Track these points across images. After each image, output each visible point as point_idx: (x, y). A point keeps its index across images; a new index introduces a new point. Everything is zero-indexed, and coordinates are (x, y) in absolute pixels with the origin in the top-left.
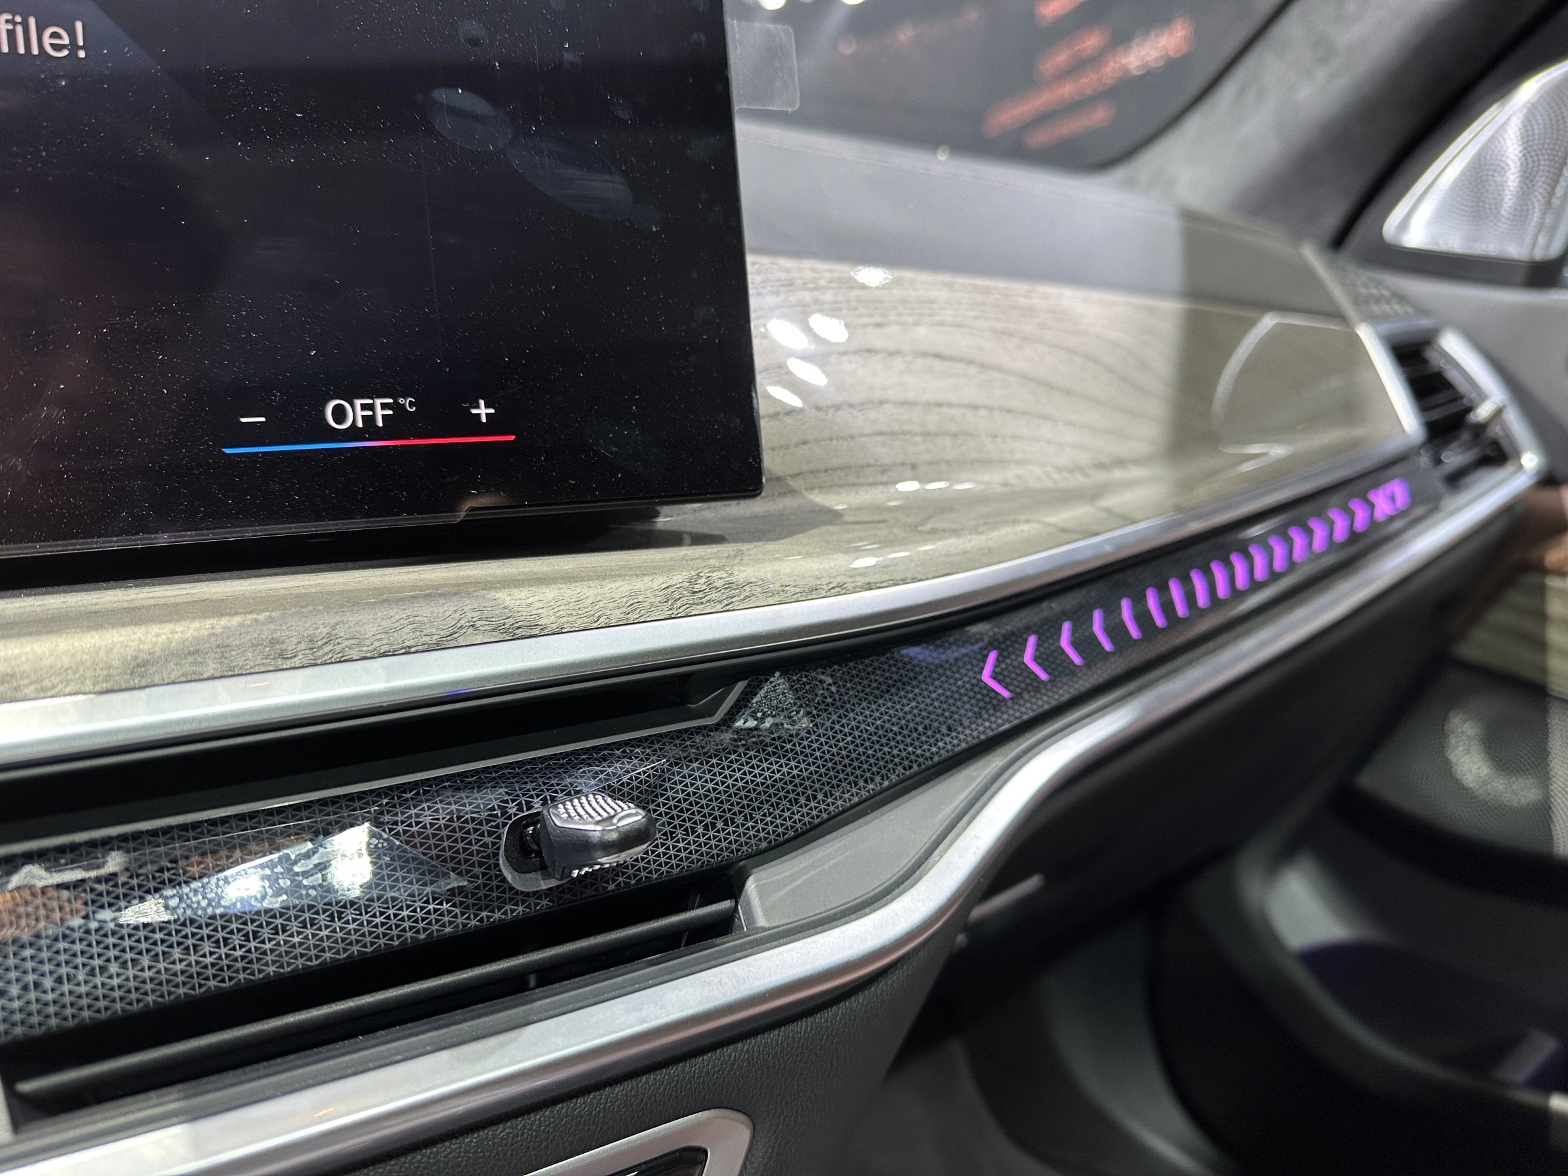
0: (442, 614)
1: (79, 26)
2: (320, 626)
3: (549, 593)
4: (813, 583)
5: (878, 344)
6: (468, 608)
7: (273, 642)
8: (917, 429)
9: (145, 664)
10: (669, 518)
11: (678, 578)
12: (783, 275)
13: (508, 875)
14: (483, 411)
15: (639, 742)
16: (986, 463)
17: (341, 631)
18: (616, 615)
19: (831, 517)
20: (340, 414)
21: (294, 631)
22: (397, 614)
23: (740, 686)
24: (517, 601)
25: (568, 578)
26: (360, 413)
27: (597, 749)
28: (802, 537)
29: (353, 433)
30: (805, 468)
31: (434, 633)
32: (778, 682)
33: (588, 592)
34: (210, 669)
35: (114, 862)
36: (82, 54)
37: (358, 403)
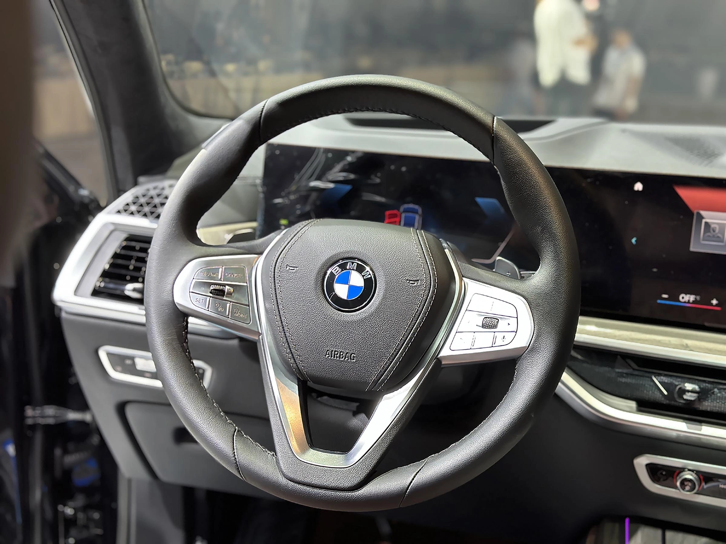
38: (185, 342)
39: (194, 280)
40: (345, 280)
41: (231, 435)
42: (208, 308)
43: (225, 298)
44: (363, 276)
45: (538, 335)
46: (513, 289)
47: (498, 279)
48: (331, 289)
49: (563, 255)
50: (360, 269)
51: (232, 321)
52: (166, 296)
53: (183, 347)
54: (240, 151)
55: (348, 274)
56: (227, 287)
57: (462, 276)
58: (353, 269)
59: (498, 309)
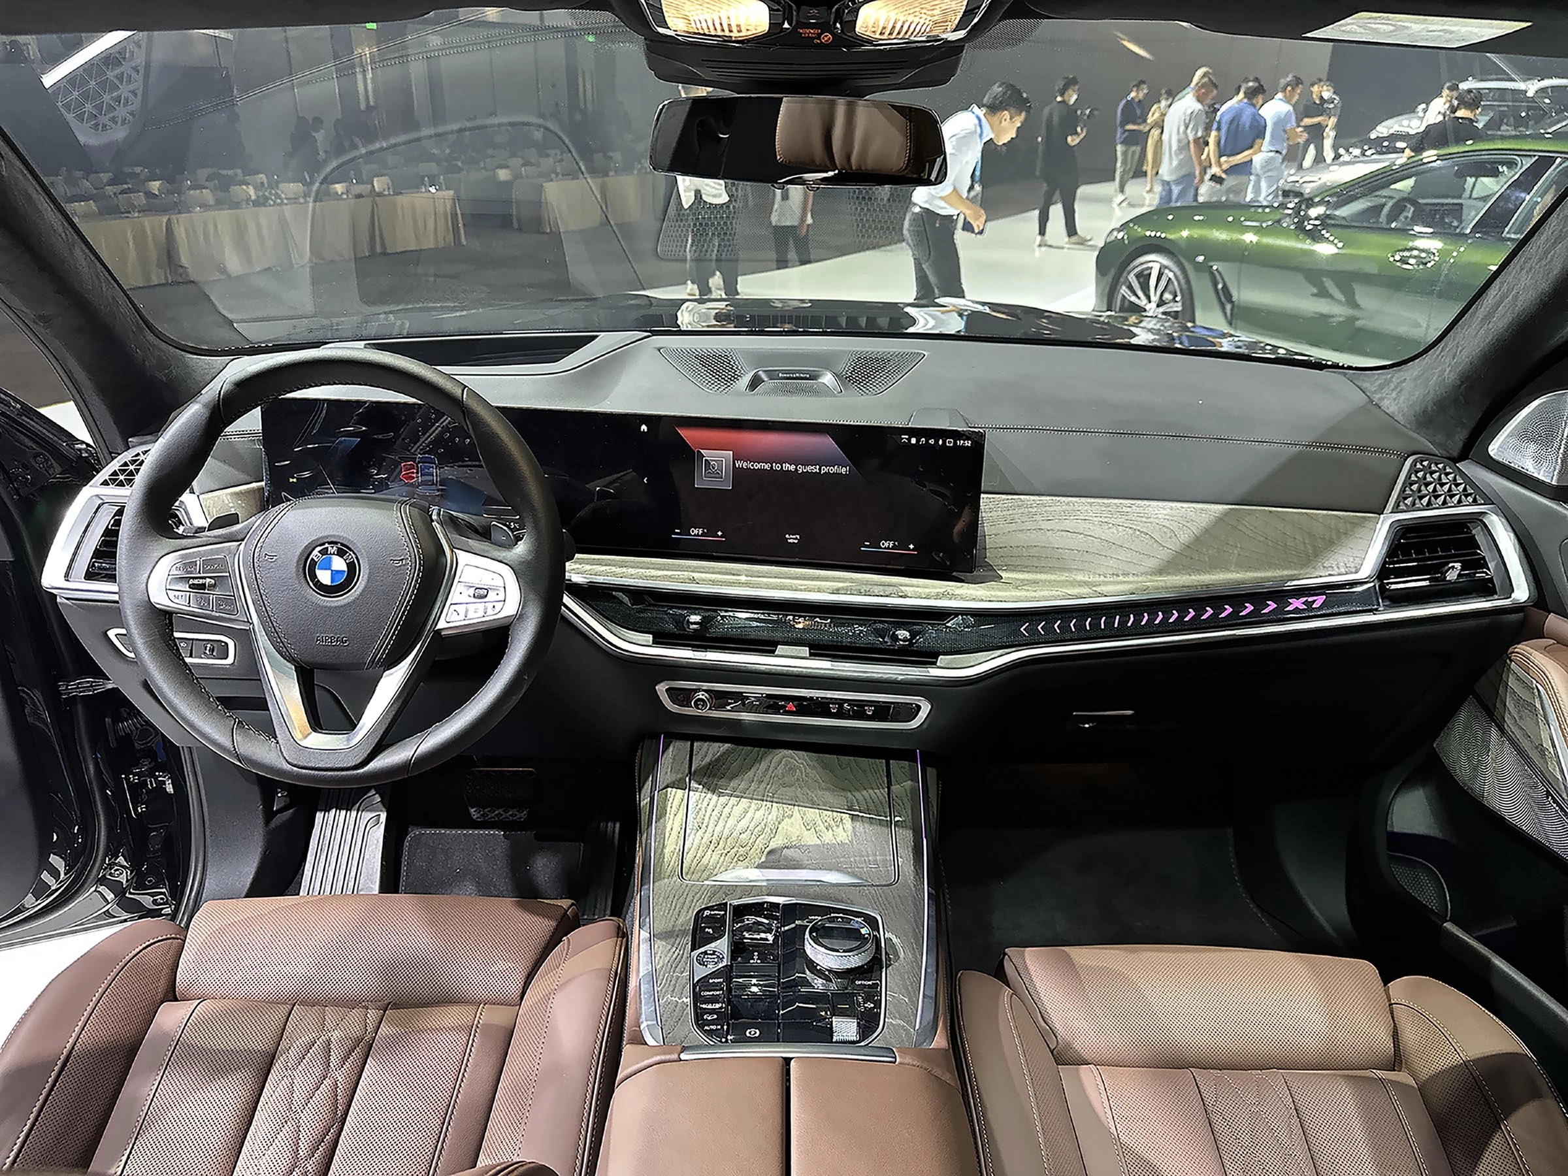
0: (889, 590)
1: (848, 467)
2: (868, 588)
3: (912, 589)
5: (1044, 527)
6: (895, 589)
7: (859, 590)
8: (1044, 555)
11: (942, 591)
12: (1020, 503)
13: (889, 642)
14: (911, 546)
15: (921, 624)
16: (1065, 569)
17: (871, 590)
18: (924, 596)
19: (1000, 578)
20: (883, 544)
21: (863, 588)
26: (887, 544)
27: (917, 624)
28: (982, 585)
29: (885, 548)
30: (1000, 564)
33: (920, 590)
34: (848, 592)
36: (847, 473)
37: (887, 542)
38: (170, 640)
39: (170, 577)
40: (327, 566)
41: (229, 729)
42: (189, 603)
43: (206, 591)
44: (345, 560)
45: (524, 603)
46: (499, 559)
47: (487, 548)
48: (313, 576)
49: (543, 523)
50: (341, 553)
51: (217, 614)
52: (140, 596)
53: (168, 645)
54: (201, 436)
55: (330, 561)
56: (208, 580)
57: (452, 548)
58: (334, 554)
59: (486, 580)
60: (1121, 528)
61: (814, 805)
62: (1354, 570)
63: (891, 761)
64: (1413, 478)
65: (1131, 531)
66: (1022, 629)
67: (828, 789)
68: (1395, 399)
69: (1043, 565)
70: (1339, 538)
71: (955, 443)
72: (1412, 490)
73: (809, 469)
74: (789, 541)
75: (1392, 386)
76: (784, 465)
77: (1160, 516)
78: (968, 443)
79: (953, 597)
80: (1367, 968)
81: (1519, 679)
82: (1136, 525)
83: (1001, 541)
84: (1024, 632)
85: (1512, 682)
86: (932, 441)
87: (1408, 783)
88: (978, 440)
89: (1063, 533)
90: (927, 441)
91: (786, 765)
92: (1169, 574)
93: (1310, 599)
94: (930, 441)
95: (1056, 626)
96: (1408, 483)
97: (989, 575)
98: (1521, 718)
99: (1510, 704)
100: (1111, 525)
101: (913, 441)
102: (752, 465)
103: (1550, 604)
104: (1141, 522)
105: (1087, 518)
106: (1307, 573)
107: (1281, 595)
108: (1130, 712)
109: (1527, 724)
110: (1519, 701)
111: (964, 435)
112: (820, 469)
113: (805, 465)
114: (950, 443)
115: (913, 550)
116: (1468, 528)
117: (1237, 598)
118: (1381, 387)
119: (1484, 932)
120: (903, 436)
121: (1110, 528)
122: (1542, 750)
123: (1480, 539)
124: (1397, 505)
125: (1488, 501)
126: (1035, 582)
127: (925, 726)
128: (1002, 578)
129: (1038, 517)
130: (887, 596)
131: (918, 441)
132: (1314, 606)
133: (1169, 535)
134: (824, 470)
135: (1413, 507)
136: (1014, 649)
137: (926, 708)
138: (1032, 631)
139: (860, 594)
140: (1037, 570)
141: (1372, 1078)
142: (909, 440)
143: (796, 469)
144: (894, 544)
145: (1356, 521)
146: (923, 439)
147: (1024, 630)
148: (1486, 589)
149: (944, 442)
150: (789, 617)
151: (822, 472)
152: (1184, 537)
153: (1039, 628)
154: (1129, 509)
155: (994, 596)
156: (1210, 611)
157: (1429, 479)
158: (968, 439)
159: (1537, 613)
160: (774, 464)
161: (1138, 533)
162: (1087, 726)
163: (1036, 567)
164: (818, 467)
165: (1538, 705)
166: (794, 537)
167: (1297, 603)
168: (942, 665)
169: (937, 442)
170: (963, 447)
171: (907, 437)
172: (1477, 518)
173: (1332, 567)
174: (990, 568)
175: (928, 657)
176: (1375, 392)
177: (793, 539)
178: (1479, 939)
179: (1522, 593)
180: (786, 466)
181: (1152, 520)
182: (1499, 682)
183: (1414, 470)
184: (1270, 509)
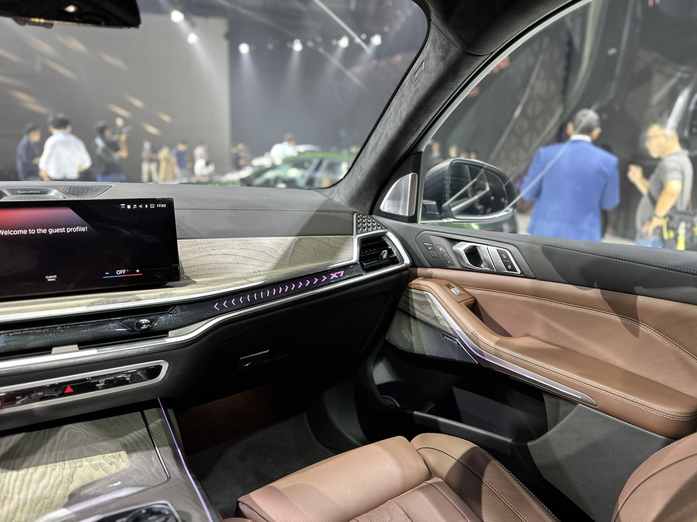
0: (129, 298)
1: (86, 227)
2: (114, 299)
3: (144, 295)
4: (184, 293)
5: (212, 253)
6: (133, 297)
7: (108, 301)
8: (216, 268)
9: (93, 303)
10: (169, 284)
11: (163, 293)
12: (197, 243)
13: (135, 329)
14: (138, 271)
15: (155, 314)
16: (229, 273)
17: (116, 300)
18: (153, 298)
19: (196, 282)
20: (118, 272)
21: (111, 300)
22: (123, 298)
23: (173, 307)
24: (139, 296)
25: (148, 293)
26: (121, 272)
27: (152, 314)
28: (186, 287)
29: (120, 275)
30: (193, 275)
31: (128, 300)
32: (178, 307)
33: (149, 295)
34: (101, 304)
35: (89, 325)
36: (87, 230)
37: (121, 271)
60: (251, 251)
61: (96, 453)
62: (351, 259)
63: (144, 411)
64: (359, 221)
65: (256, 252)
66: (215, 307)
67: (105, 440)
68: (338, 197)
69: (218, 272)
70: (341, 246)
71: (156, 206)
72: (360, 225)
73: (57, 231)
74: (48, 280)
75: (335, 192)
76: (38, 230)
77: (267, 243)
78: (164, 206)
79: (171, 295)
80: (401, 439)
81: (417, 294)
82: (257, 248)
83: (191, 263)
84: (217, 308)
85: (414, 297)
86: (141, 206)
87: (377, 361)
88: (170, 203)
89: (224, 255)
90: (138, 206)
91: (69, 435)
92: (279, 269)
93: (339, 273)
94: (140, 206)
95: (233, 302)
96: (358, 223)
97: (189, 282)
98: (423, 309)
99: (416, 306)
100: (246, 250)
101: (129, 207)
102: (12, 233)
103: (417, 264)
104: (259, 247)
105: (233, 247)
106: (334, 262)
107: (327, 272)
108: (267, 351)
109: (426, 310)
110: (421, 303)
111: (161, 201)
112: (66, 230)
113: (54, 228)
114: (152, 206)
115: (139, 273)
116: (383, 239)
117: (310, 276)
118: (331, 193)
119: (430, 409)
120: (121, 205)
121: (246, 251)
122: (436, 318)
123: (388, 242)
124: (357, 231)
125: (386, 228)
126: (216, 281)
127: (166, 378)
128: (197, 282)
129: (208, 249)
130: (128, 301)
131: (132, 207)
132: (341, 276)
133: (273, 251)
134: (69, 230)
135: (362, 232)
136: (213, 318)
137: (165, 366)
138: (221, 307)
139: (109, 303)
140: (215, 275)
141: (427, 485)
142: (126, 206)
143: (48, 231)
144: (126, 271)
145: (345, 239)
146: (135, 205)
147: (217, 307)
148: (394, 261)
149: (149, 206)
150: (58, 328)
151: (68, 232)
152: (281, 252)
153: (224, 304)
154: (252, 242)
155: (196, 291)
156: (301, 284)
157: (364, 221)
158: (163, 203)
159: (412, 269)
160: (30, 230)
161: (259, 252)
162: (247, 365)
163: (214, 274)
164: (64, 229)
165: (429, 301)
166: (53, 277)
167: (334, 276)
168: (171, 336)
169: (144, 206)
170: (161, 208)
171: (124, 205)
172: (384, 234)
173: (343, 258)
174: (188, 278)
175: (163, 333)
176: (330, 195)
177: (51, 278)
178: (428, 413)
179: (407, 261)
180: (39, 231)
181: (264, 245)
182: (408, 300)
183: (357, 219)
184: (312, 237)
